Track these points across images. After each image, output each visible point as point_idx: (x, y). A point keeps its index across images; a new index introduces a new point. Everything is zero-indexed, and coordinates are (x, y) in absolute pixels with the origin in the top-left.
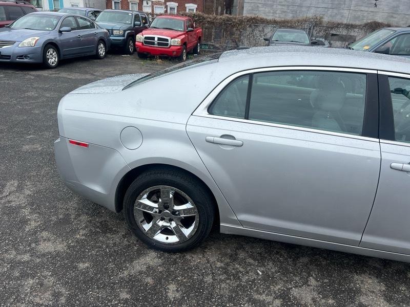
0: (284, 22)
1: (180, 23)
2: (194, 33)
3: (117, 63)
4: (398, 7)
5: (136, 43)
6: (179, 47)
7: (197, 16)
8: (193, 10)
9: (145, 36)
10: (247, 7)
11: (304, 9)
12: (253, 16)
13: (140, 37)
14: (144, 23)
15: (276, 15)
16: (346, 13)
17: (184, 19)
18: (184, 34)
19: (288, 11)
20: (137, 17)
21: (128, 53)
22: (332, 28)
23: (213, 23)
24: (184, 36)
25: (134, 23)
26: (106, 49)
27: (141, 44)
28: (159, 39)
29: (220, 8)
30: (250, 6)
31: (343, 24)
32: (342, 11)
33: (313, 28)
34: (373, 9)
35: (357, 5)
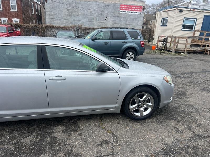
0: (64, 27)
4: (115, 21)
11: (76, 22)
16: (95, 23)
17: (7, 26)
19: (69, 22)
22: (87, 30)
29: (34, 21)
30: (49, 20)
31: (91, 28)
32: (93, 22)
33: (79, 30)
34: (105, 22)
35: (99, 20)
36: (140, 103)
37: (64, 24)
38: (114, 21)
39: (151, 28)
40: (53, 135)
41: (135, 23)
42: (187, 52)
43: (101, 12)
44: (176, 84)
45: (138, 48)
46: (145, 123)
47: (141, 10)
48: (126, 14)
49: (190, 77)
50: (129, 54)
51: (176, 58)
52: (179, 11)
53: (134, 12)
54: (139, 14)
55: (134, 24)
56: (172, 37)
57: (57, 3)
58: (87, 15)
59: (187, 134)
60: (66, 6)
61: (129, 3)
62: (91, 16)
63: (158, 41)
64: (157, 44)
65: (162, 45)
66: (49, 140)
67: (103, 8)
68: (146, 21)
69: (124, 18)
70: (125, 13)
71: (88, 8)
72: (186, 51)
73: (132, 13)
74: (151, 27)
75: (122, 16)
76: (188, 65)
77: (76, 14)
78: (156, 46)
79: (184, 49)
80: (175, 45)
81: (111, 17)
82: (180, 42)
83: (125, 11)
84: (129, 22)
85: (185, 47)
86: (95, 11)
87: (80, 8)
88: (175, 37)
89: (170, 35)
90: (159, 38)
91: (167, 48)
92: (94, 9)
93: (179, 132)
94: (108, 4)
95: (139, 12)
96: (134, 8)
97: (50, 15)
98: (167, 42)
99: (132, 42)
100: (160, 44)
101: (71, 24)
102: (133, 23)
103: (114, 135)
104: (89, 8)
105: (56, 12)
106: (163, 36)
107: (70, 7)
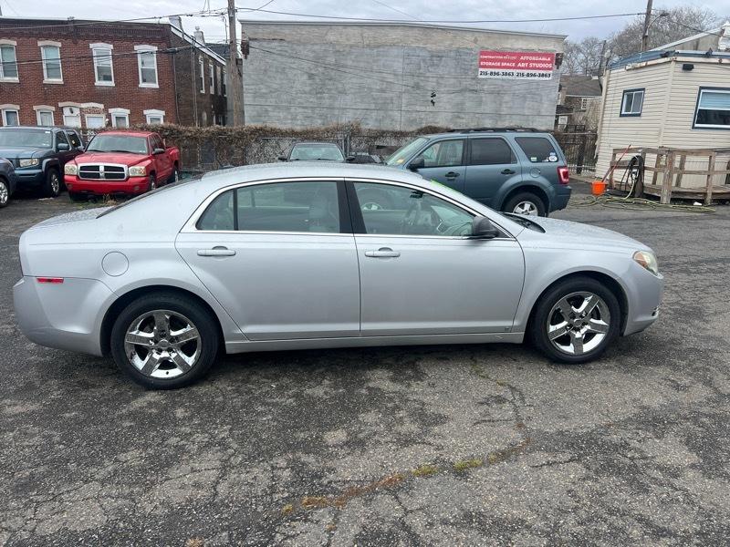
1: (140, 143)
2: (165, 155)
3: (34, 211)
4: (463, 103)
5: (66, 177)
6: (143, 179)
7: (167, 129)
8: (159, 119)
9: (80, 165)
10: (249, 112)
11: (336, 112)
12: (259, 125)
13: (72, 168)
14: (75, 145)
15: (296, 122)
16: (396, 114)
17: (146, 135)
18: (149, 158)
19: (315, 115)
20: (60, 137)
21: (50, 194)
22: (375, 138)
23: (196, 138)
24: (149, 162)
25: (57, 147)
26: (9, 191)
27: (75, 178)
28: (107, 168)
29: (205, 116)
30: (254, 111)
31: (388, 132)
32: (390, 113)
33: (350, 140)
34: (430, 108)
35: (409, 104)
36: (574, 318)
37: (299, 122)
38: (458, 104)
39: (584, 123)
40: (371, 385)
41: (529, 108)
42: (714, 201)
43: (416, 79)
44: (673, 288)
45: (551, 189)
46: (590, 369)
47: (550, 66)
48: (500, 82)
49: (721, 272)
50: (522, 206)
51: (677, 218)
52: (681, 65)
53: (526, 72)
54: (544, 78)
55: (526, 112)
56: (660, 152)
57: (279, 58)
58: (370, 89)
59: (700, 392)
60: (305, 65)
61: (509, 46)
62: (383, 91)
63: (612, 167)
64: (608, 178)
65: (626, 177)
66: (364, 391)
67: (422, 64)
68: (568, 100)
69: (492, 93)
70: (496, 77)
71: (375, 68)
72: (709, 197)
73: (517, 77)
74: (585, 119)
75: (485, 87)
76: (715, 240)
77: (337, 88)
78: (605, 182)
79: (703, 191)
80: (670, 176)
81: (449, 93)
82: (687, 167)
83: (496, 70)
84: (511, 108)
85: (708, 184)
86: (395, 75)
87: (348, 70)
88: (671, 152)
89: (655, 146)
90: (614, 155)
91: (643, 186)
92: (394, 71)
93: (677, 387)
94: (440, 51)
95: (542, 72)
96: (525, 61)
97: (256, 95)
98: (645, 168)
99: (530, 171)
100: (620, 176)
101: (320, 121)
102: (523, 108)
103: (513, 389)
104: (377, 66)
105: (275, 86)
106: (629, 150)
107: (317, 66)
